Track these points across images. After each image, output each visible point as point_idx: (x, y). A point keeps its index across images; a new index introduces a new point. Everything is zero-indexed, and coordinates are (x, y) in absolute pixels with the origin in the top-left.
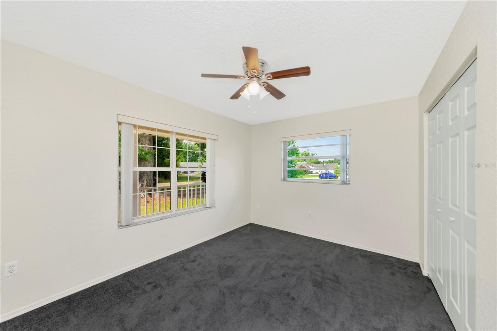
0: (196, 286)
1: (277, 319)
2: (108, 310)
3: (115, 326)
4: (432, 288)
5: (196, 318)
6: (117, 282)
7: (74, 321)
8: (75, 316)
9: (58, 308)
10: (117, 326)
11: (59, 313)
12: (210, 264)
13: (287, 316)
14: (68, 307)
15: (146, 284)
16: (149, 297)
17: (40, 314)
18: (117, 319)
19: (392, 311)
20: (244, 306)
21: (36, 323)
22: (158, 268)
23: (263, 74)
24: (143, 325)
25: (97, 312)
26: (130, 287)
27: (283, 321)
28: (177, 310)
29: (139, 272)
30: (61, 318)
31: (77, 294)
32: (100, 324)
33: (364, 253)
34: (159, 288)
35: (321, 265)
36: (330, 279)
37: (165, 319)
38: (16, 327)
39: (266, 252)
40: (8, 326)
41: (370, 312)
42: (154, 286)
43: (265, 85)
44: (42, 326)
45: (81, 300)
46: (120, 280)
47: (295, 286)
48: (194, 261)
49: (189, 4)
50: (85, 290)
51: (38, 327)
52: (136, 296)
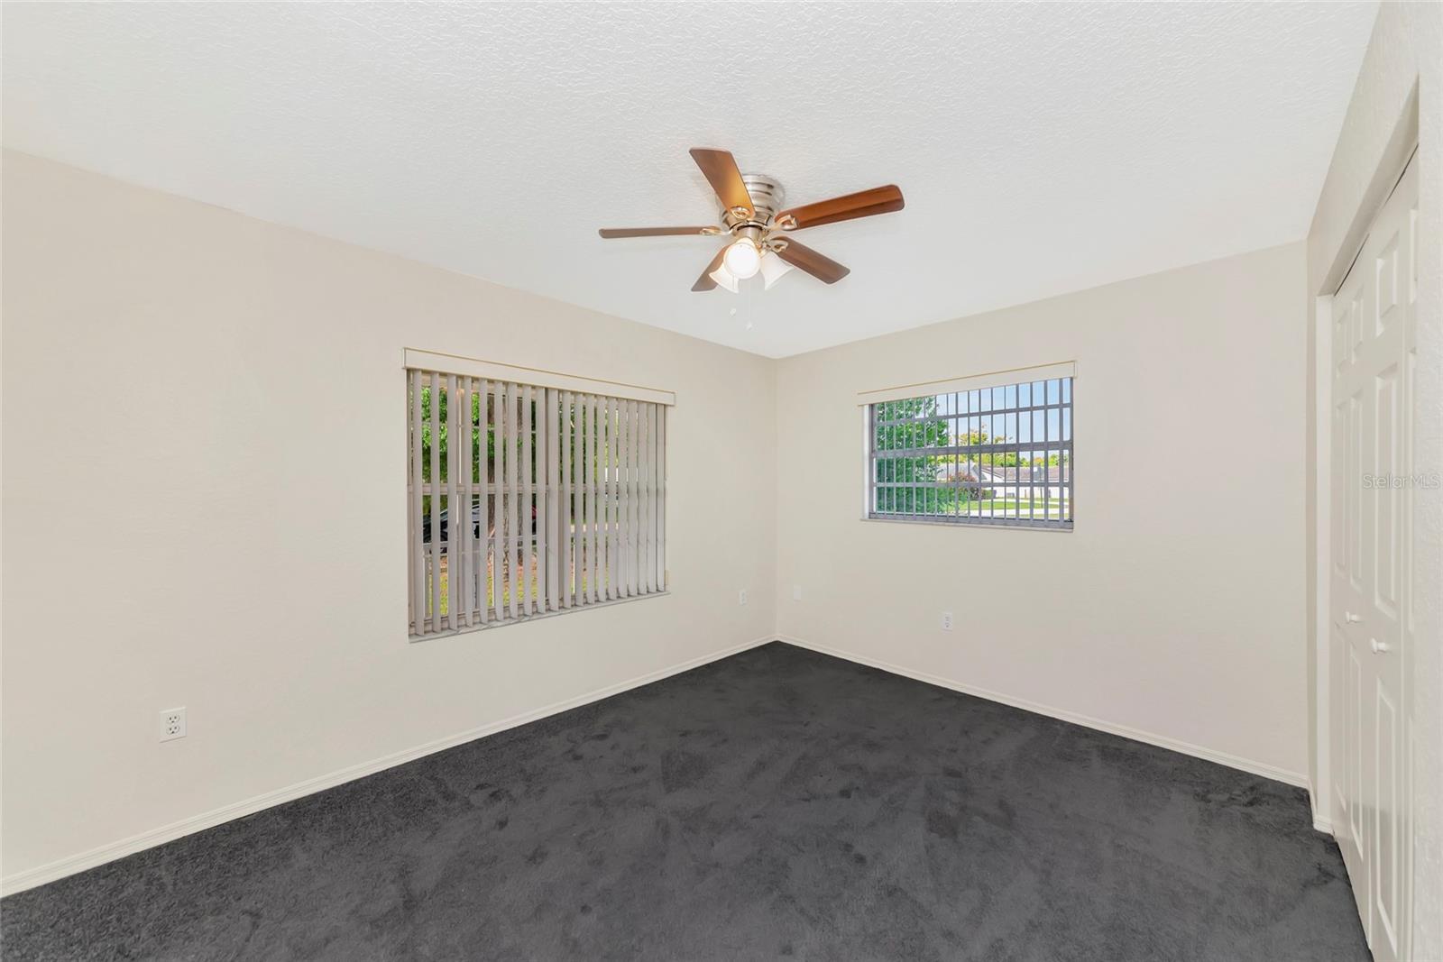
0: (598, 803)
1: (802, 911)
2: (376, 841)
3: (388, 881)
4: (1338, 872)
5: (583, 884)
6: (405, 778)
7: (301, 859)
8: (303, 849)
9: (272, 827)
10: (393, 882)
11: (272, 838)
12: (643, 746)
13: (833, 905)
14: (293, 826)
15: (475, 787)
16: (476, 819)
17: (233, 836)
18: (394, 866)
19: (1169, 926)
20: (717, 865)
21: (223, 854)
22: (510, 749)
23: (770, 216)
24: (452, 886)
25: (353, 845)
26: (433, 794)
27: (818, 917)
28: (539, 860)
29: (459, 756)
30: (275, 848)
31: (314, 798)
32: (356, 873)
33: (1116, 746)
34: (504, 801)
35: (967, 771)
36: (985, 816)
37: (506, 878)
38: (181, 860)
39: (806, 725)
40: (166, 856)
41: (1094, 920)
42: (493, 795)
43: (781, 245)
44: (236, 862)
45: (320, 814)
46: (413, 772)
47: (873, 824)
48: (603, 737)
49: (540, 53)
50: (331, 790)
51: (227, 864)
52: (445, 815)
